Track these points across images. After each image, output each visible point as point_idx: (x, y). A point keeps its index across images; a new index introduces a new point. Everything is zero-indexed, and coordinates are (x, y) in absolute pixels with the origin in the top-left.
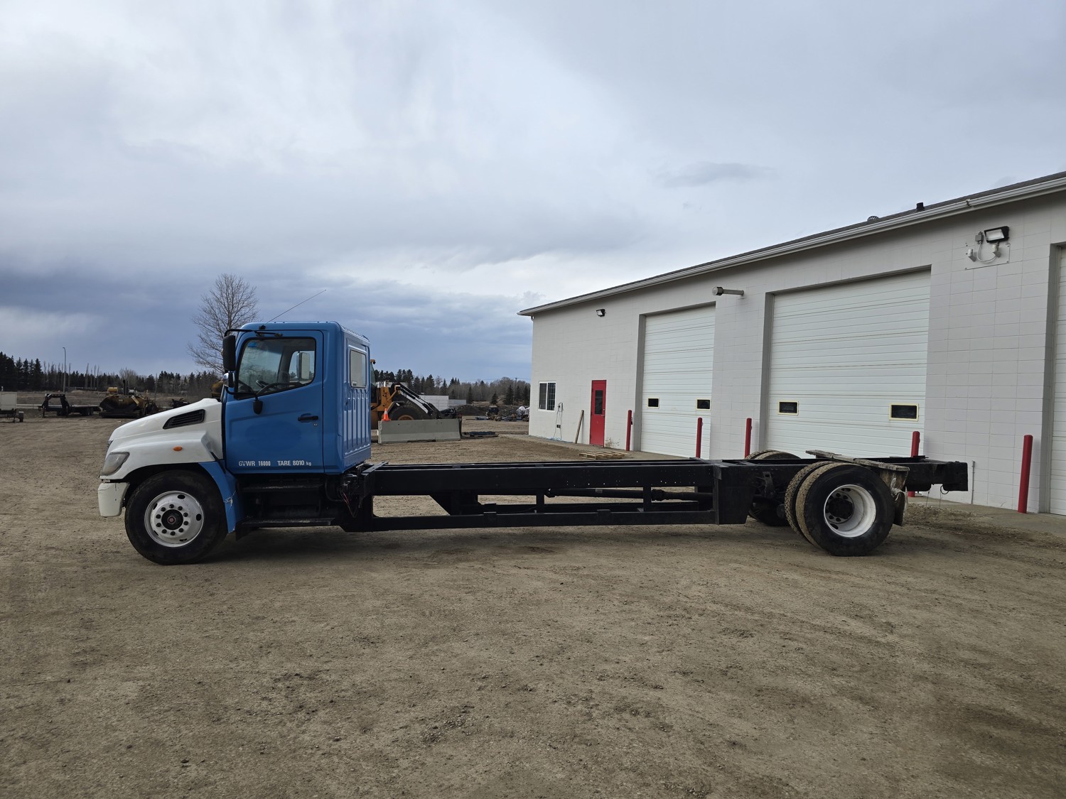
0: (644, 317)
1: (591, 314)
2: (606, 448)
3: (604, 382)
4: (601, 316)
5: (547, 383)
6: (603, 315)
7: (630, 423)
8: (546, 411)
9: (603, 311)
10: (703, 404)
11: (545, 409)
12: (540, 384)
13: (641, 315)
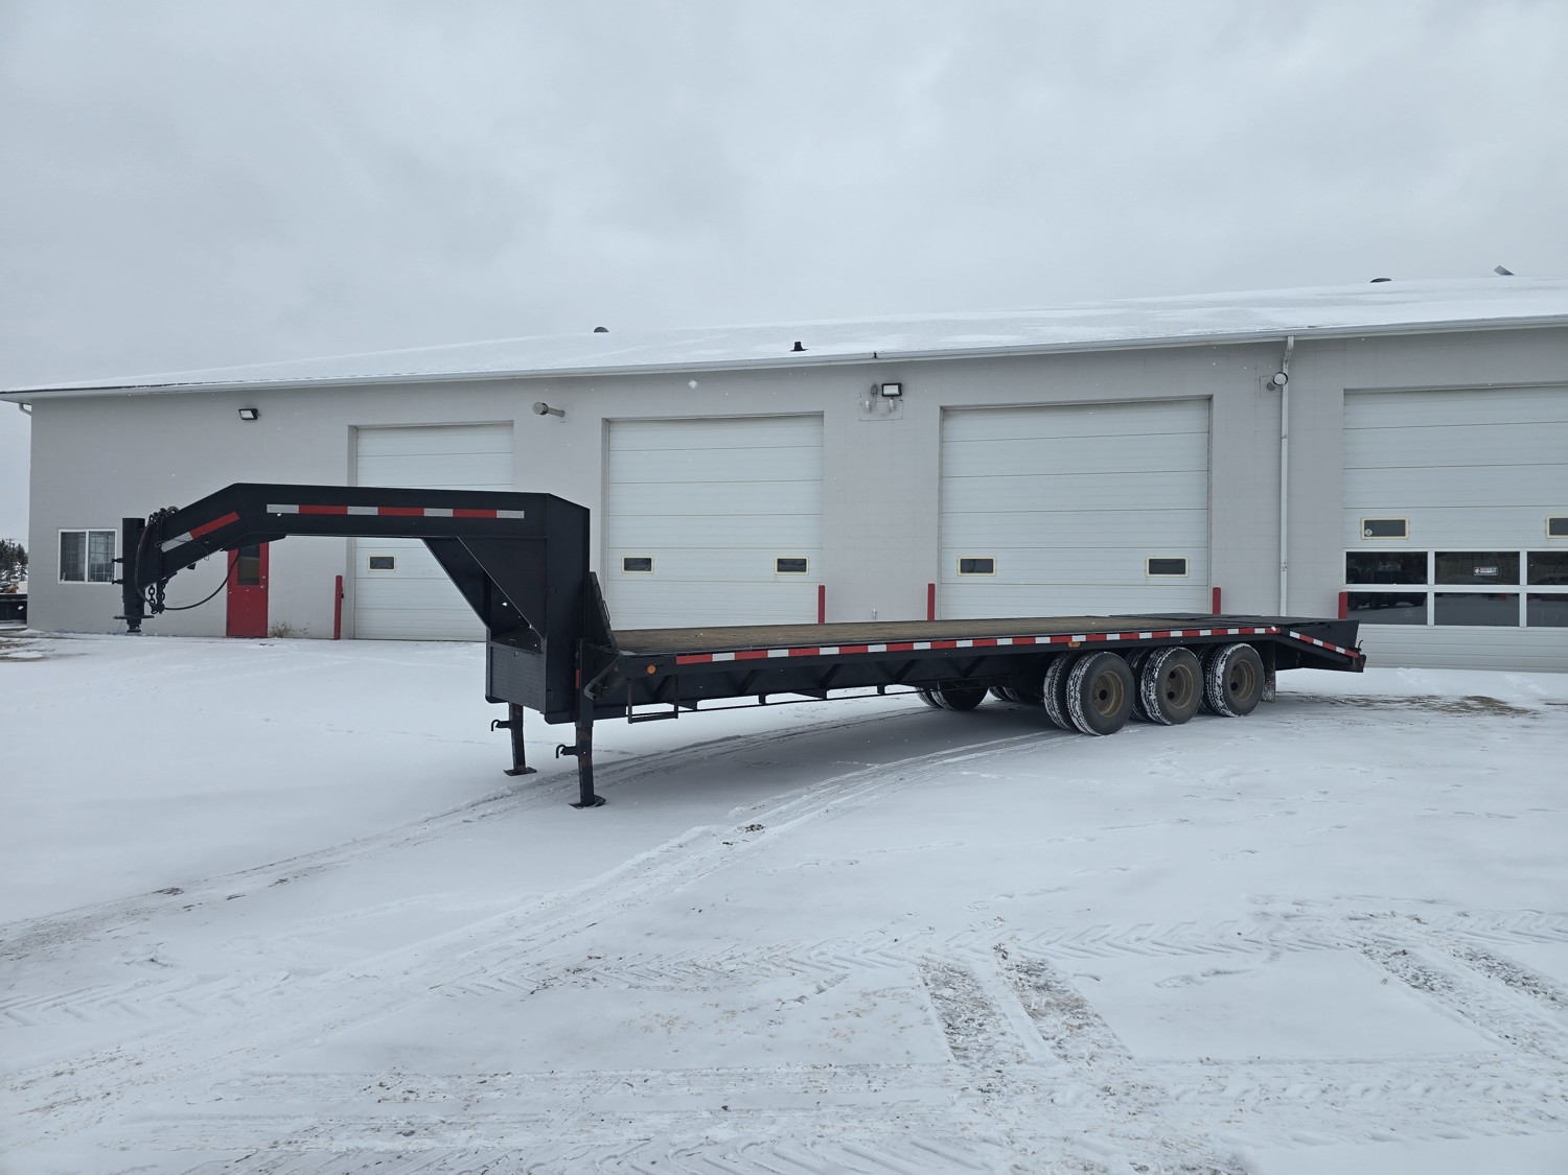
0: (356, 430)
4: (247, 419)
5: (87, 531)
6: (255, 418)
7: (340, 596)
8: (85, 583)
9: (255, 412)
11: (83, 580)
12: (63, 534)
13: (350, 426)
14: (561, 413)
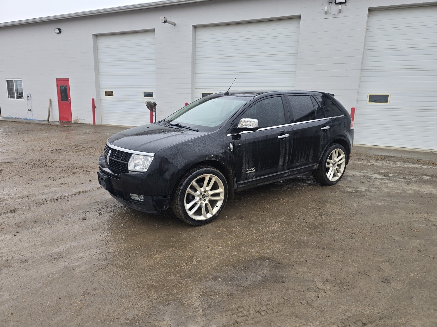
0: (96, 36)
1: (50, 32)
2: (74, 123)
3: (67, 80)
4: (58, 33)
5: (14, 80)
6: (60, 32)
7: (94, 107)
8: (16, 99)
9: (59, 30)
11: (15, 98)
12: (7, 81)
13: (93, 35)
14: (174, 25)
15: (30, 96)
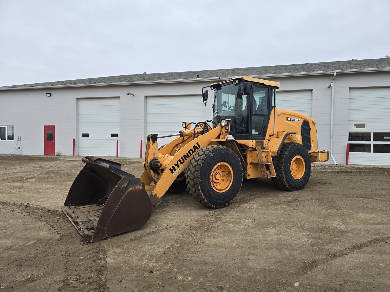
2: (56, 156)
3: (54, 126)
5: (6, 126)
7: (74, 144)
9: (50, 94)
10: (114, 135)
13: (76, 98)
14: (133, 95)
15: (20, 138)
